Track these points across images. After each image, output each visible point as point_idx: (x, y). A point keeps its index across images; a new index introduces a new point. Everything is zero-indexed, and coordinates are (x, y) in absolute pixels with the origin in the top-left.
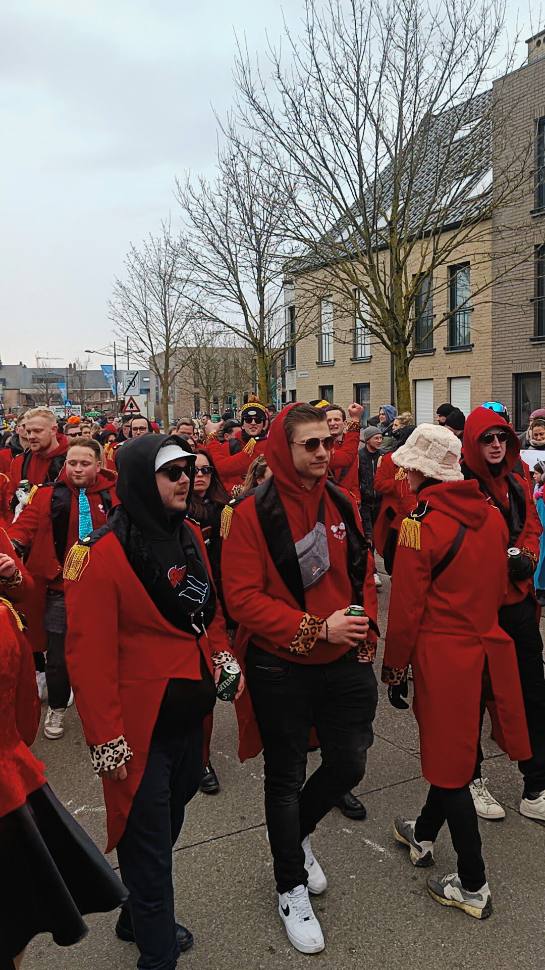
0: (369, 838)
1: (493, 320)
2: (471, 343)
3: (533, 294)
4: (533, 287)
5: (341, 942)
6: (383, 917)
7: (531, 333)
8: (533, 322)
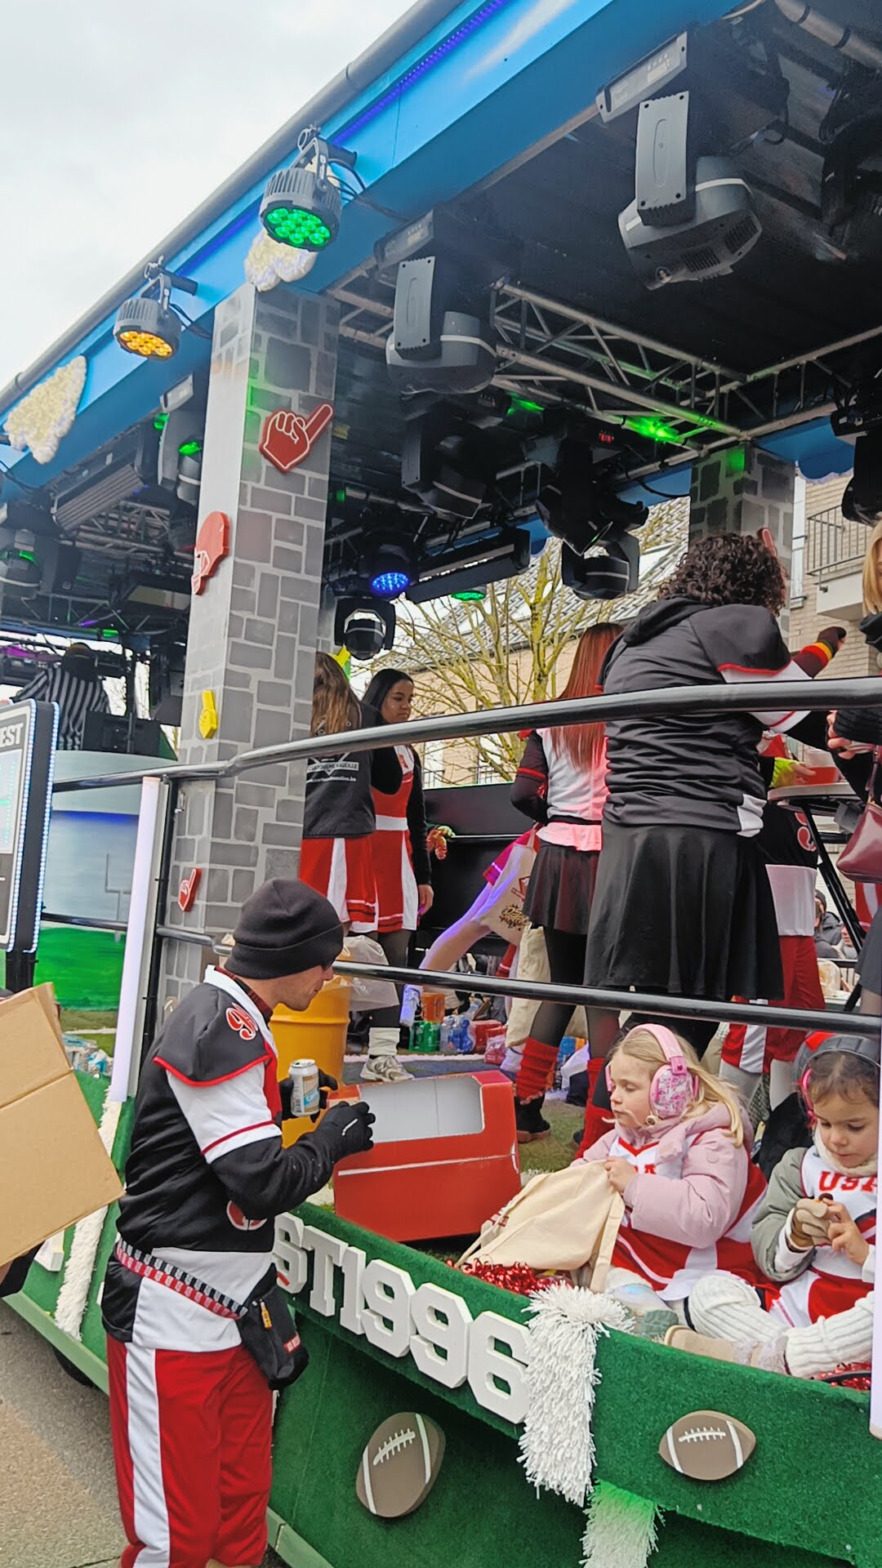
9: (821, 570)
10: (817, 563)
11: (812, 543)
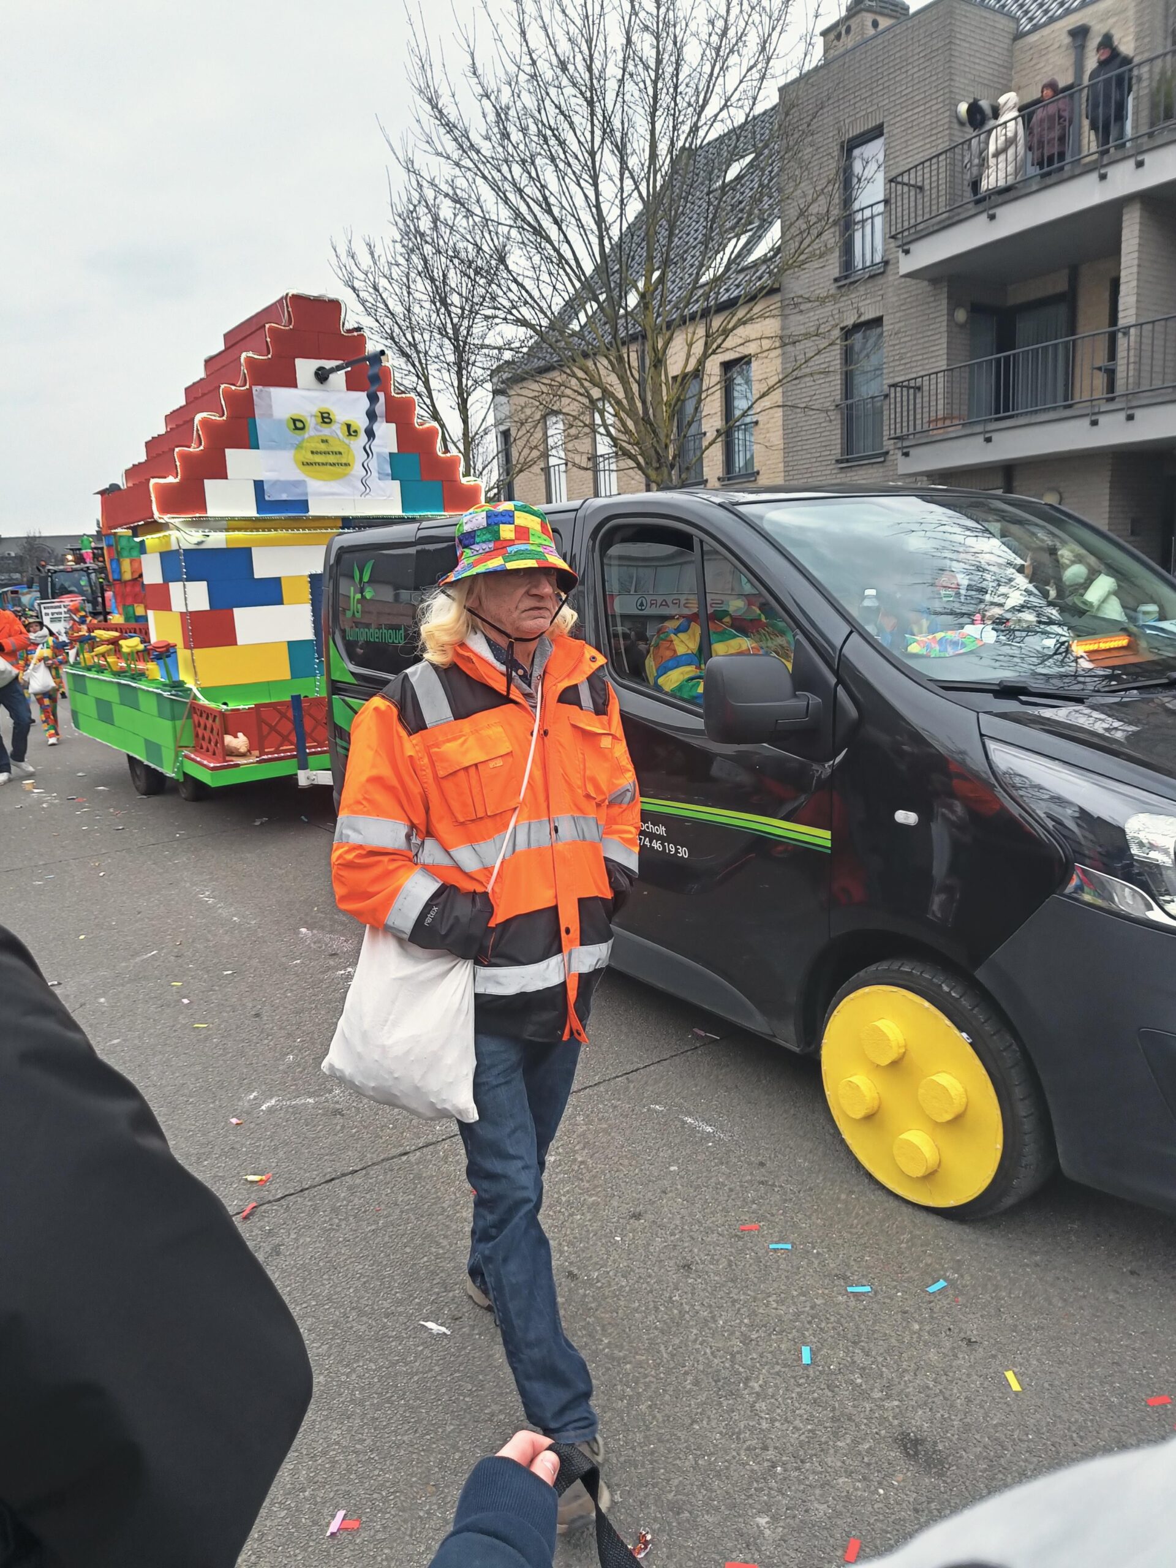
0: (690, 1114)
1: (786, 436)
2: (755, 470)
3: (839, 397)
4: (839, 387)
5: (670, 1258)
6: (724, 1219)
7: (837, 452)
8: (839, 436)
9: (902, 232)
10: (899, 226)
11: (893, 206)
